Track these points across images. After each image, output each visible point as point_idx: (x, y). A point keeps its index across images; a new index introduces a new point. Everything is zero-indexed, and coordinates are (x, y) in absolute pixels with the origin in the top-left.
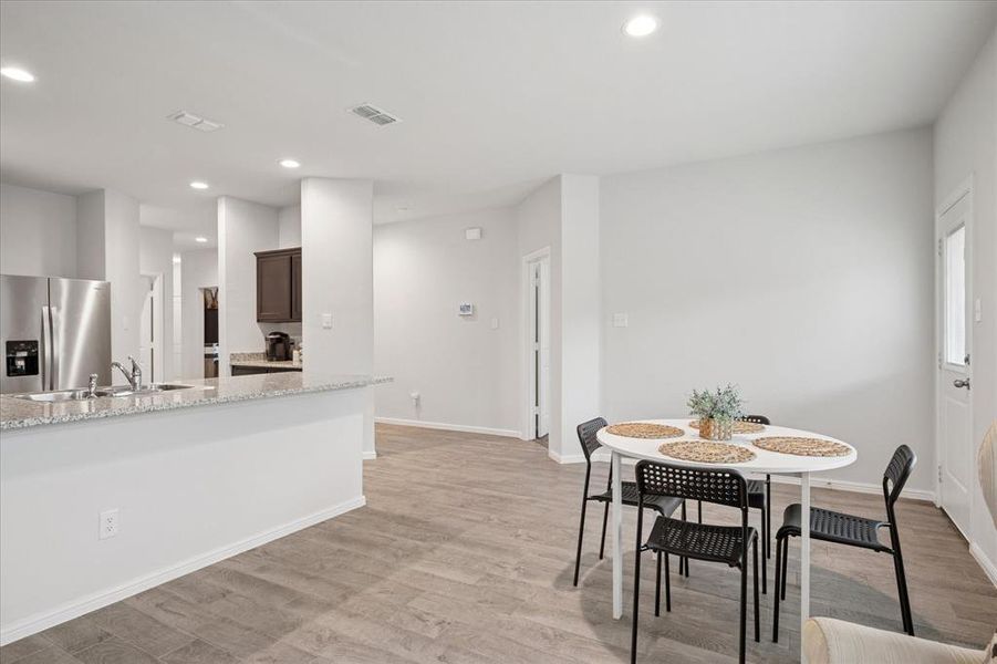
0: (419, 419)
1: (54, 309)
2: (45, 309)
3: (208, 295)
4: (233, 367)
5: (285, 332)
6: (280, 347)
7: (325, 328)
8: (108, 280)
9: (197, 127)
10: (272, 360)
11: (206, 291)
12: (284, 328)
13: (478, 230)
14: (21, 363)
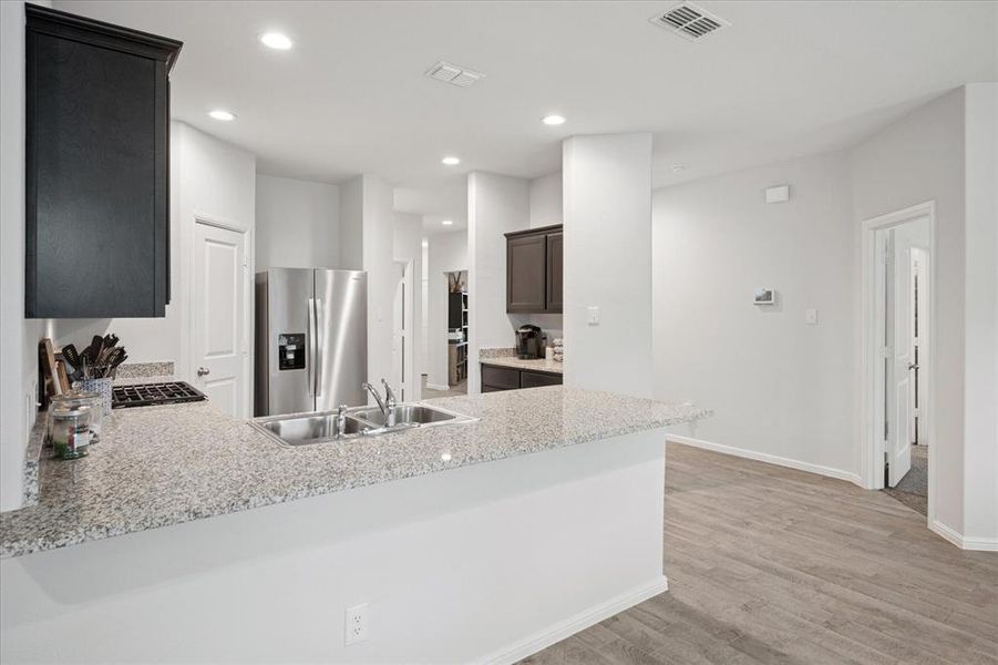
0: (693, 436)
1: (318, 301)
2: (311, 301)
3: (452, 280)
4: (482, 364)
5: (536, 325)
6: (532, 342)
7: (591, 324)
8: (365, 270)
9: (455, 82)
10: (523, 358)
11: (451, 275)
12: (535, 320)
13: (785, 189)
14: (291, 356)
